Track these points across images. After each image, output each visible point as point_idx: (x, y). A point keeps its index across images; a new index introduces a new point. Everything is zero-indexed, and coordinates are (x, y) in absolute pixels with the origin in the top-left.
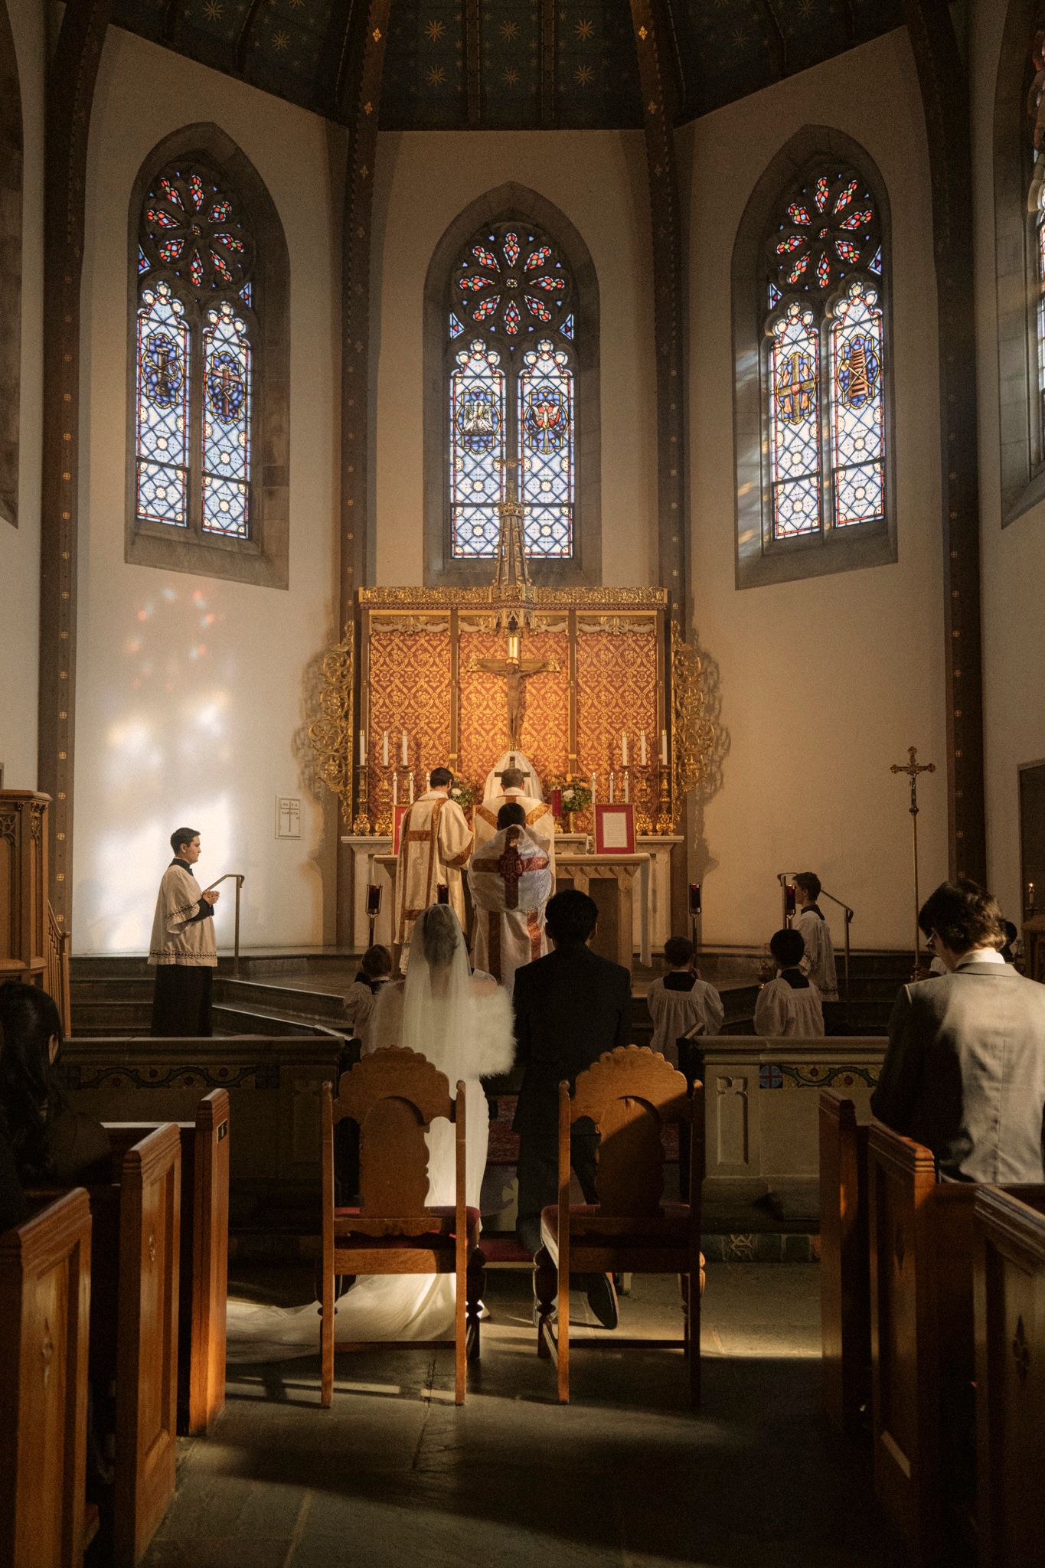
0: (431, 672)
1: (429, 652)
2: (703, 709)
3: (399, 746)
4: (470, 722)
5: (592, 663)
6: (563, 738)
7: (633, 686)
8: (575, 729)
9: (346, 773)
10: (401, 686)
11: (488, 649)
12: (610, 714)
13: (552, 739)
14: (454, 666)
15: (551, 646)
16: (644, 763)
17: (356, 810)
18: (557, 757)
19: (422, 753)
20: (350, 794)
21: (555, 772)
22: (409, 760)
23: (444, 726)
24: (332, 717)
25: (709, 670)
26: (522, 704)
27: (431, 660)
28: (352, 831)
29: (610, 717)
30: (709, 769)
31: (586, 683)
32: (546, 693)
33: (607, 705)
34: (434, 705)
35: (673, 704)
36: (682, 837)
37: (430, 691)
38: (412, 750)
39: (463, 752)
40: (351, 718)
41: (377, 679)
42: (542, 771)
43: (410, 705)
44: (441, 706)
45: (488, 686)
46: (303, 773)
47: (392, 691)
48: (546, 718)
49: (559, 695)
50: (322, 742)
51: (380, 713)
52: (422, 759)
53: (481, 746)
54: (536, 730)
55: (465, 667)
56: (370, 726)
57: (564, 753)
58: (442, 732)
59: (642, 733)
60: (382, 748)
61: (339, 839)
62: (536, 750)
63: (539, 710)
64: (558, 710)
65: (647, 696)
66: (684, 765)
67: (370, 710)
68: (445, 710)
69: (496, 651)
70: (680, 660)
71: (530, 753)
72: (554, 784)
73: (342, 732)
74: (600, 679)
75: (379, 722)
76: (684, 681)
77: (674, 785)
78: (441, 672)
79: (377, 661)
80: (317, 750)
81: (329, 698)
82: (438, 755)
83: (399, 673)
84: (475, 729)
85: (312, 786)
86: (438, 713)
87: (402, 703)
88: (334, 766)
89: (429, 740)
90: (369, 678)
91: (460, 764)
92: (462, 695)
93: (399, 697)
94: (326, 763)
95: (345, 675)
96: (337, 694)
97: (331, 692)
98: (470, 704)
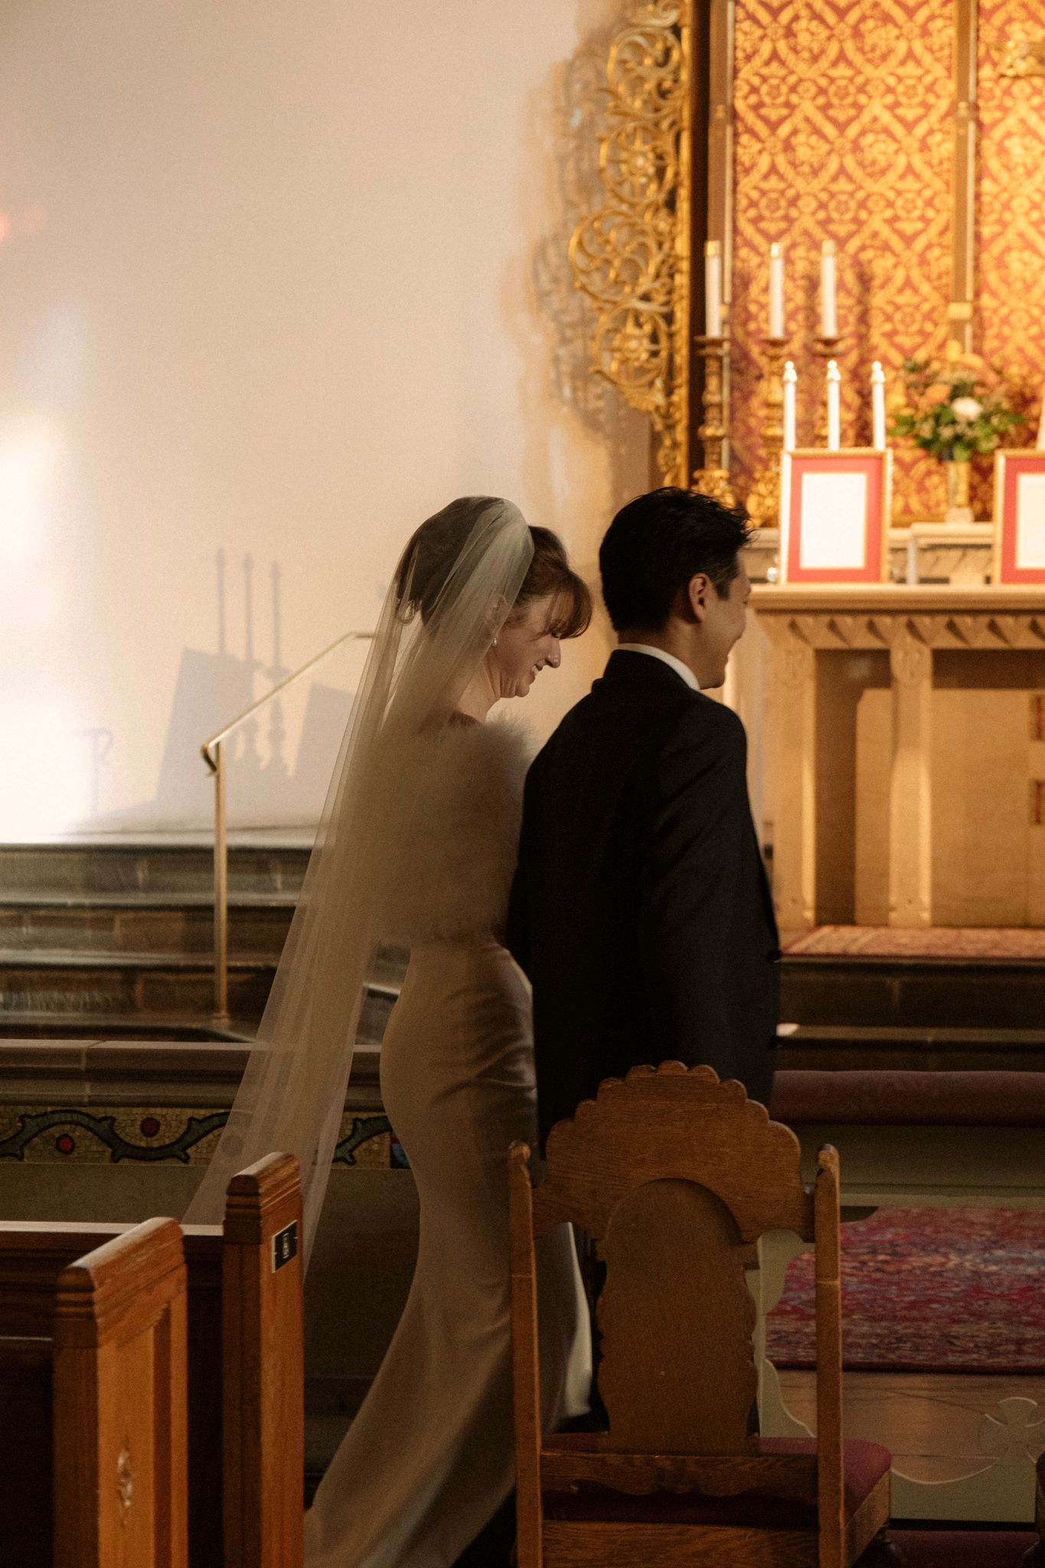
0: (900, 80)
1: (896, 25)
3: (813, 285)
4: (1007, 216)
9: (672, 357)
10: (818, 118)
14: (964, 63)
17: (696, 461)
19: (874, 302)
20: (682, 415)
22: (841, 322)
23: (934, 229)
24: (633, 206)
27: (901, 48)
34: (909, 170)
37: (898, 130)
38: (848, 293)
39: (986, 300)
40: (684, 207)
41: (753, 99)
43: (842, 170)
44: (927, 174)
46: (556, 360)
47: (795, 132)
50: (605, 276)
51: (763, 192)
52: (876, 319)
53: (1034, 282)
55: (995, 65)
56: (735, 230)
58: (929, 246)
60: (766, 290)
67: (735, 183)
68: (938, 185)
73: (660, 245)
75: (760, 218)
78: (928, 79)
79: (755, 52)
80: (593, 296)
81: (624, 155)
82: (917, 307)
83: (815, 82)
84: (1021, 235)
85: (580, 394)
86: (919, 193)
87: (823, 166)
88: (639, 338)
89: (895, 266)
90: (734, 97)
91: (979, 332)
92: (985, 143)
93: (812, 148)
94: (616, 331)
95: (669, 91)
96: (645, 142)
97: (631, 138)
98: (1007, 168)
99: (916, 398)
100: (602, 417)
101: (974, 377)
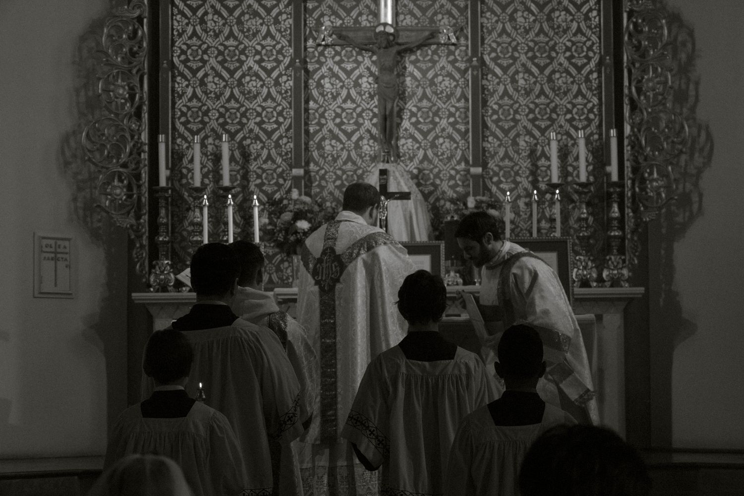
0: (263, 47)
1: (261, 17)
2: (671, 97)
3: (217, 158)
4: (323, 121)
5: (504, 31)
6: (462, 143)
7: (566, 64)
8: (480, 129)
9: (139, 199)
10: (219, 68)
11: (348, 11)
12: (532, 106)
13: (445, 146)
14: (298, 37)
15: (442, 6)
16: (583, 178)
17: (154, 255)
18: (453, 172)
19: (251, 168)
20: (145, 230)
21: (450, 193)
22: (232, 179)
23: (283, 128)
24: (117, 115)
25: (680, 39)
26: (402, 95)
27: (264, 29)
28: (149, 286)
29: (531, 111)
30: (681, 186)
31: (495, 60)
32: (436, 76)
33: (528, 93)
34: (269, 95)
35: (626, 91)
36: (641, 290)
37: (263, 74)
38: (237, 163)
39: (312, 166)
40: (145, 116)
41: (183, 57)
42: (431, 193)
43: (232, 96)
44: (279, 98)
45: (349, 67)
46: (75, 199)
47: (206, 75)
48: (436, 114)
49: (455, 79)
50: (102, 153)
51: (189, 108)
52: (253, 177)
53: (338, 157)
54: (421, 131)
55: (315, 39)
56: (174, 128)
57: (463, 165)
58: (281, 137)
59: (581, 134)
60: (192, 161)
61: (129, 296)
62: (421, 162)
63: (425, 101)
64: (453, 101)
65: (587, 80)
66: (643, 181)
67: (174, 103)
68: (285, 104)
69: (360, 14)
70: (636, 25)
71: (412, 167)
72: (448, 212)
73: (132, 137)
74: (516, 55)
75: (188, 122)
76: (643, 56)
77: (629, 212)
78: (279, 47)
79: (184, 31)
80: (94, 164)
81: (112, 87)
82: (275, 170)
83: (217, 48)
84: (330, 131)
85: (89, 219)
86: (275, 108)
87: (222, 94)
88: (121, 188)
89: (262, 148)
90: (172, 56)
91: (309, 184)
92: (311, 81)
93: (216, 84)
94: (109, 184)
95: (136, 53)
96: (123, 80)
97: (116, 78)
98: (322, 95)
99: (275, 220)
100: (101, 232)
101: (306, 208)
